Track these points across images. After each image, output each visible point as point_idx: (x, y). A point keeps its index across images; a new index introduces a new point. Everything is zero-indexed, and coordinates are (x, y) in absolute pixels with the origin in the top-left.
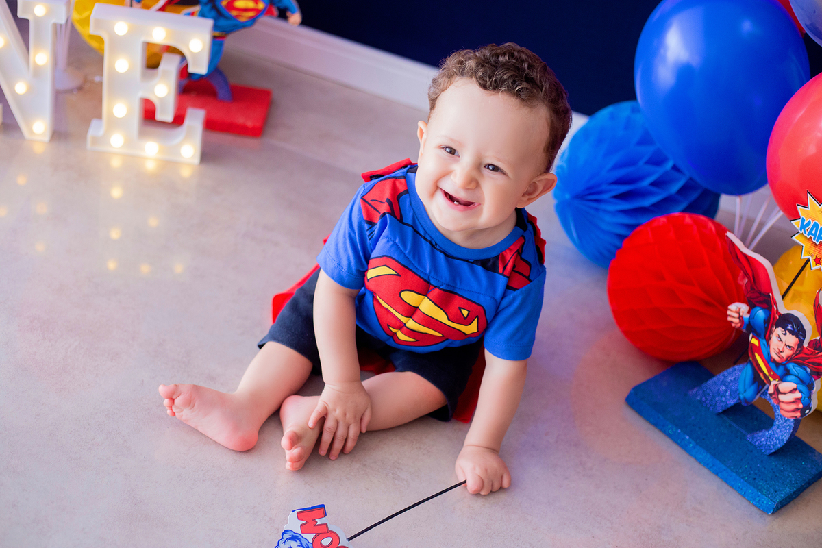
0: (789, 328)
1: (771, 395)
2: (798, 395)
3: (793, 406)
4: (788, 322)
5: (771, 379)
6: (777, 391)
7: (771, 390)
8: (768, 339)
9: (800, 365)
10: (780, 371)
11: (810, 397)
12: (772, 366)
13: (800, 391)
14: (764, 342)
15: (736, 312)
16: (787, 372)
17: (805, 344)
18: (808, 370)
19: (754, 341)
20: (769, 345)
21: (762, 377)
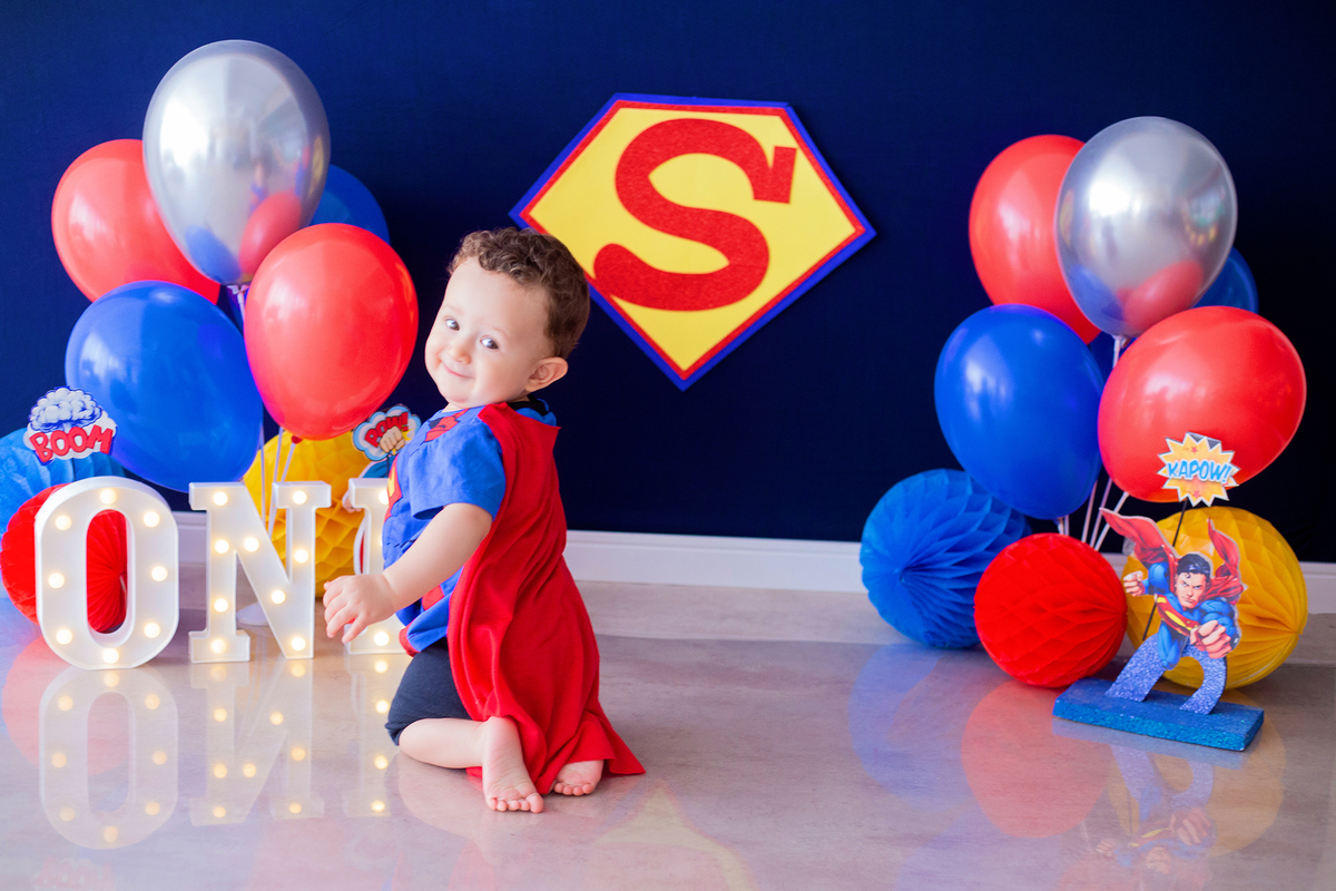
0: (1192, 568)
1: (1194, 644)
2: (1222, 629)
3: (1221, 643)
4: (1189, 563)
5: (1189, 629)
6: (1200, 637)
7: (1193, 639)
8: (1174, 591)
9: (1215, 599)
10: (1196, 616)
11: (1233, 625)
12: (1186, 614)
13: (1223, 625)
14: (1171, 595)
15: (1134, 580)
16: (1204, 613)
17: (1212, 577)
18: (1224, 599)
19: (1161, 600)
20: (1176, 596)
21: (1180, 632)
